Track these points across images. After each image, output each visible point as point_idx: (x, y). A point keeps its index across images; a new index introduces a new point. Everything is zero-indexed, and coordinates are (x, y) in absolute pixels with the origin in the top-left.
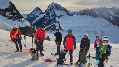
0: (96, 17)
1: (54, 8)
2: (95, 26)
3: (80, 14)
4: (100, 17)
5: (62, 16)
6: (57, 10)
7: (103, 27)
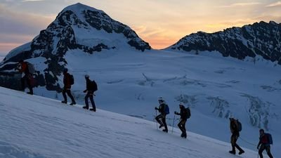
0: (241, 57)
1: (77, 22)
2: (230, 84)
3: (181, 46)
4: (258, 56)
5: (105, 47)
6: (89, 26)
7: (264, 88)
